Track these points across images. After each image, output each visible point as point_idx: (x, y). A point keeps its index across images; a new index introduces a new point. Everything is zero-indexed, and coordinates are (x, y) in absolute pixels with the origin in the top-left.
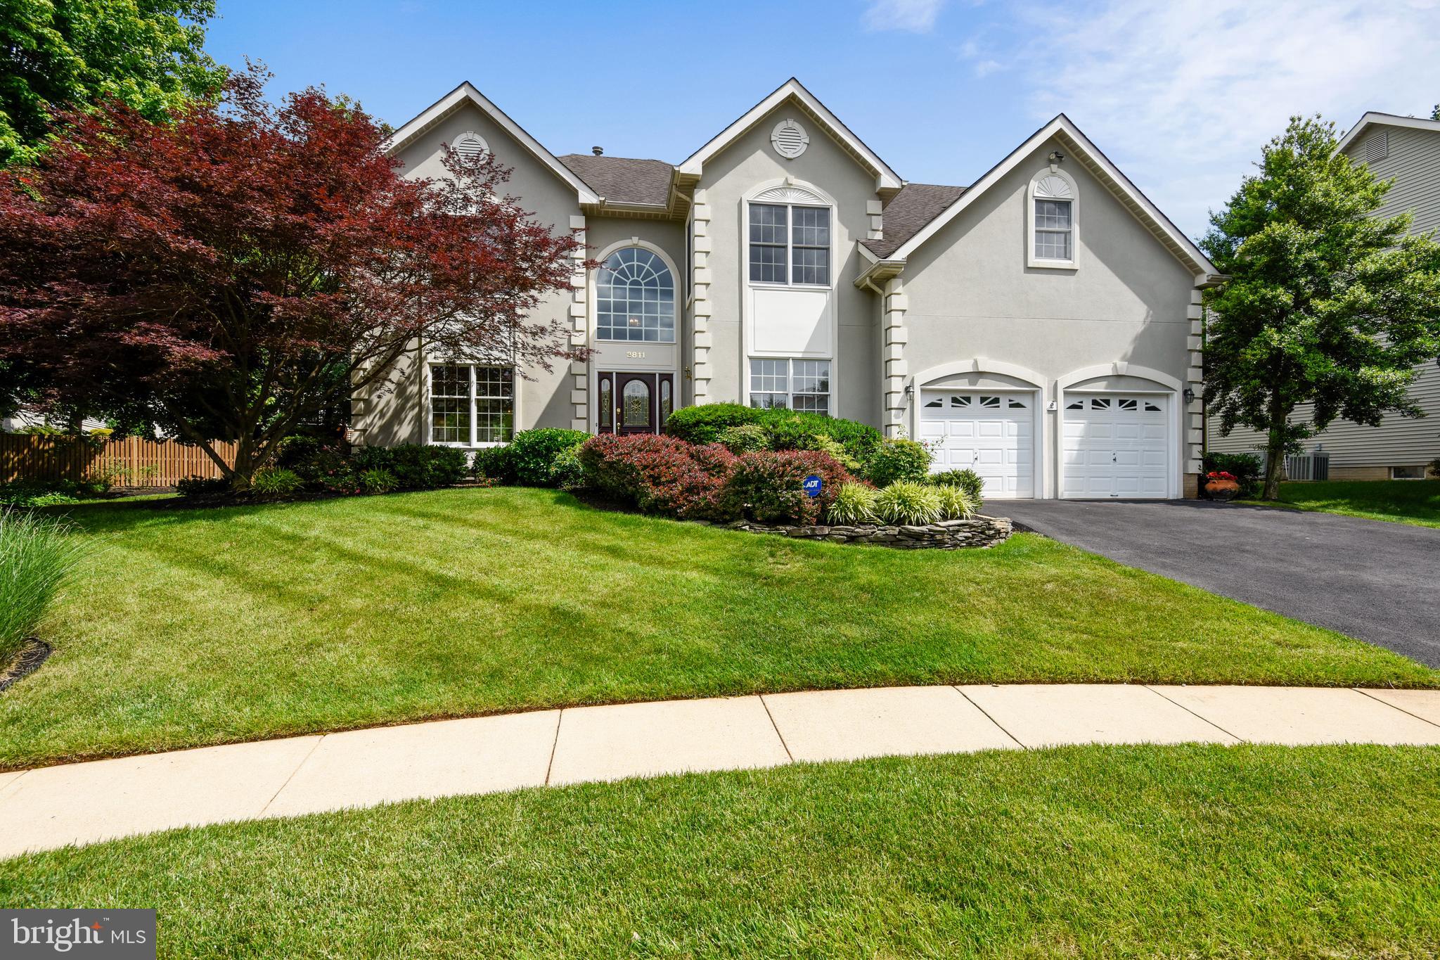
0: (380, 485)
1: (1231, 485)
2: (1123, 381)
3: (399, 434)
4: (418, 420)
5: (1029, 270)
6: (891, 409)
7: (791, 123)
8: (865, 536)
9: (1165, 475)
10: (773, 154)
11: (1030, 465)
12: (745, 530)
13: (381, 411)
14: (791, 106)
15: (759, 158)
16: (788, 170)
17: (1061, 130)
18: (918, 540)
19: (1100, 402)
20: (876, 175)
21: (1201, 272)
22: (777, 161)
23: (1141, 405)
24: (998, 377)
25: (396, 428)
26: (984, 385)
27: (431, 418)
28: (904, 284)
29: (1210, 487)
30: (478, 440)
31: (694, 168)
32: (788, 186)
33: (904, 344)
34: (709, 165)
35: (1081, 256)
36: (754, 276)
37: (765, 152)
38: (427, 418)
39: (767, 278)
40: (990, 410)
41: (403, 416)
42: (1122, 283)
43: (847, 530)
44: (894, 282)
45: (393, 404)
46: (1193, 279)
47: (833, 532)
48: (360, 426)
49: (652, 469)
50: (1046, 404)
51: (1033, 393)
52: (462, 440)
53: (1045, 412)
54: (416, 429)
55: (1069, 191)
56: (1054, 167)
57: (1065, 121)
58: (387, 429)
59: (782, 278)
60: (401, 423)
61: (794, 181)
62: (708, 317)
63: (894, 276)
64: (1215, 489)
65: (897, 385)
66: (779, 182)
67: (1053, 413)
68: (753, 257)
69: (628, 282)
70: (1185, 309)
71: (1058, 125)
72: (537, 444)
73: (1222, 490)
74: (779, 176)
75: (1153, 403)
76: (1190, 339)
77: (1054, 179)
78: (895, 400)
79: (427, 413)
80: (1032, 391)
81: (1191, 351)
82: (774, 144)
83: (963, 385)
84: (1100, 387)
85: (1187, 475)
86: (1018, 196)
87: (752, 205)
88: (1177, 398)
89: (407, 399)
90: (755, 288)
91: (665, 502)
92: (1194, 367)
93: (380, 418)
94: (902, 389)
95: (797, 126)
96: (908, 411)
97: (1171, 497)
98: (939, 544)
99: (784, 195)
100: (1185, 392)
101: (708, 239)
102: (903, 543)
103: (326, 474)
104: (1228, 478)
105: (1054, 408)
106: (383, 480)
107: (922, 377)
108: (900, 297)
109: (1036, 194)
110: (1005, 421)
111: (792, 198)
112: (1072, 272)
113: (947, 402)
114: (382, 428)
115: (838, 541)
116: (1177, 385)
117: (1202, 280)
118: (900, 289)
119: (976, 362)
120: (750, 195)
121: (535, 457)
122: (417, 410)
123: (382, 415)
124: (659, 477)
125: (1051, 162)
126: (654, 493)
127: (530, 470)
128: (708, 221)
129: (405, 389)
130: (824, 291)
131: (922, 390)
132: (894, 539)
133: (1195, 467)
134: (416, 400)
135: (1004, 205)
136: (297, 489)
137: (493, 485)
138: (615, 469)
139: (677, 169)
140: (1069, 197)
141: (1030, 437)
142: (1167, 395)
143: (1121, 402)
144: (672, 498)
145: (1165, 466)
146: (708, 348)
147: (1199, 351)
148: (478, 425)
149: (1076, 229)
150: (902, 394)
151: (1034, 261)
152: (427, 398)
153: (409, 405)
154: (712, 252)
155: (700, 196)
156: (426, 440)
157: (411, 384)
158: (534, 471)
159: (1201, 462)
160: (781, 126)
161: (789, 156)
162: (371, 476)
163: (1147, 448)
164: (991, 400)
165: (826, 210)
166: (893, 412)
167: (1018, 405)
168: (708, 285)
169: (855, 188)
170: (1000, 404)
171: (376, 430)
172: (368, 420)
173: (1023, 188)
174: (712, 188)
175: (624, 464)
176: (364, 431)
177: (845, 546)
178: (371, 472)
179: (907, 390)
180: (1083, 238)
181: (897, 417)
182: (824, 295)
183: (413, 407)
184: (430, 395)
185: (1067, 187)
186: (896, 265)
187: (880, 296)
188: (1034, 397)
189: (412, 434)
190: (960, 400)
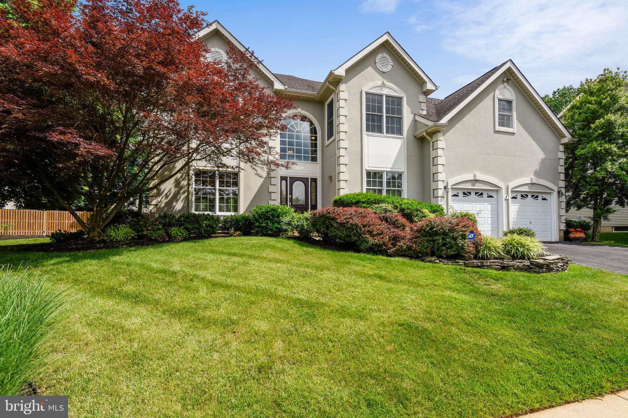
0: (180, 236)
1: (582, 235)
2: (534, 186)
3: (176, 207)
4: (187, 199)
5: (496, 132)
6: (438, 197)
7: (385, 55)
8: (512, 266)
9: (550, 230)
10: (376, 69)
11: (496, 225)
12: (437, 263)
13: (166, 194)
14: (386, 46)
15: (370, 70)
16: (383, 78)
17: (510, 67)
18: (540, 268)
19: (524, 196)
20: (424, 82)
21: (565, 137)
22: (378, 72)
23: (540, 198)
24: (483, 182)
25: (174, 204)
26: (478, 186)
27: (194, 198)
28: (443, 135)
29: (572, 235)
30: (219, 211)
31: (341, 72)
32: (383, 85)
33: (443, 165)
34: (349, 71)
35: (516, 127)
36: (368, 130)
37: (372, 67)
38: (192, 199)
39: (373, 131)
40: (480, 199)
41: (178, 197)
42: (533, 140)
43: (499, 262)
44: (440, 134)
45: (173, 191)
46: (560, 140)
47: (492, 264)
48: (154, 202)
49: (369, 227)
50: (504, 196)
51: (497, 191)
52: (210, 210)
53: (504, 200)
54: (186, 204)
55: (511, 96)
56: (506, 84)
57: (512, 63)
58: (169, 204)
59: (380, 131)
60: (177, 201)
61: (386, 82)
62: (346, 148)
63: (438, 132)
64: (575, 237)
65: (441, 185)
66: (379, 83)
67: (507, 200)
68: (367, 120)
69: (295, 131)
70: (557, 154)
71: (509, 65)
72: (267, 212)
73: (579, 237)
74: (379, 80)
75: (545, 196)
76: (560, 168)
77: (505, 90)
78: (440, 193)
79: (192, 196)
80: (498, 189)
81: (560, 173)
82: (377, 64)
83: (469, 186)
84: (526, 189)
85: (560, 230)
86: (490, 97)
87: (367, 93)
88: (555, 194)
89: (181, 188)
90: (368, 135)
91: (379, 246)
92: (561, 180)
93: (165, 198)
94: (443, 187)
95: (387, 56)
96: (445, 198)
97: (553, 241)
98: (549, 270)
99: (382, 90)
100: (559, 192)
101: (346, 109)
102: (533, 270)
103: (147, 230)
104: (580, 232)
105: (507, 198)
106: (181, 232)
107: (452, 181)
108: (442, 142)
109: (498, 97)
110: (485, 204)
111: (385, 92)
112: (513, 134)
113: (461, 194)
114: (166, 204)
115: (496, 269)
116: (556, 188)
117: (565, 141)
118: (441, 138)
119: (475, 175)
120: (366, 89)
121: (265, 220)
122: (186, 194)
123: (167, 196)
124: (372, 232)
125: (504, 82)
126: (371, 241)
127: (263, 227)
128: (346, 100)
129: (180, 182)
130: (400, 138)
131: (452, 188)
132: (527, 268)
133: (563, 227)
134: (186, 188)
135: (485, 100)
136: (133, 238)
137: (239, 235)
138: (344, 227)
139: (333, 72)
140: (511, 99)
141: (496, 212)
142: (550, 193)
143: (533, 196)
144: (384, 244)
145: (550, 226)
146: (346, 165)
147: (564, 173)
148: (219, 203)
149: (514, 114)
150: (443, 190)
151: (498, 128)
152: (192, 188)
153: (182, 191)
154: (348, 116)
155: (342, 87)
156: (191, 210)
157: (183, 180)
158: (266, 228)
159: (565, 224)
160: (379, 56)
161: (384, 71)
162: (174, 231)
163: (543, 217)
164: (479, 194)
165: (400, 99)
166: (439, 198)
167: (491, 197)
168: (346, 132)
169: (414, 88)
170: (483, 196)
171: (163, 205)
172: (159, 199)
173: (493, 93)
174: (348, 84)
175: (351, 224)
176: (156, 205)
177: (501, 271)
178: (173, 228)
179: (445, 188)
180: (518, 119)
181: (441, 201)
182: (400, 140)
183: (184, 193)
184: (194, 186)
185: (510, 94)
186: (443, 126)
187: (429, 142)
188: (497, 193)
189: (183, 207)
190: (467, 193)
